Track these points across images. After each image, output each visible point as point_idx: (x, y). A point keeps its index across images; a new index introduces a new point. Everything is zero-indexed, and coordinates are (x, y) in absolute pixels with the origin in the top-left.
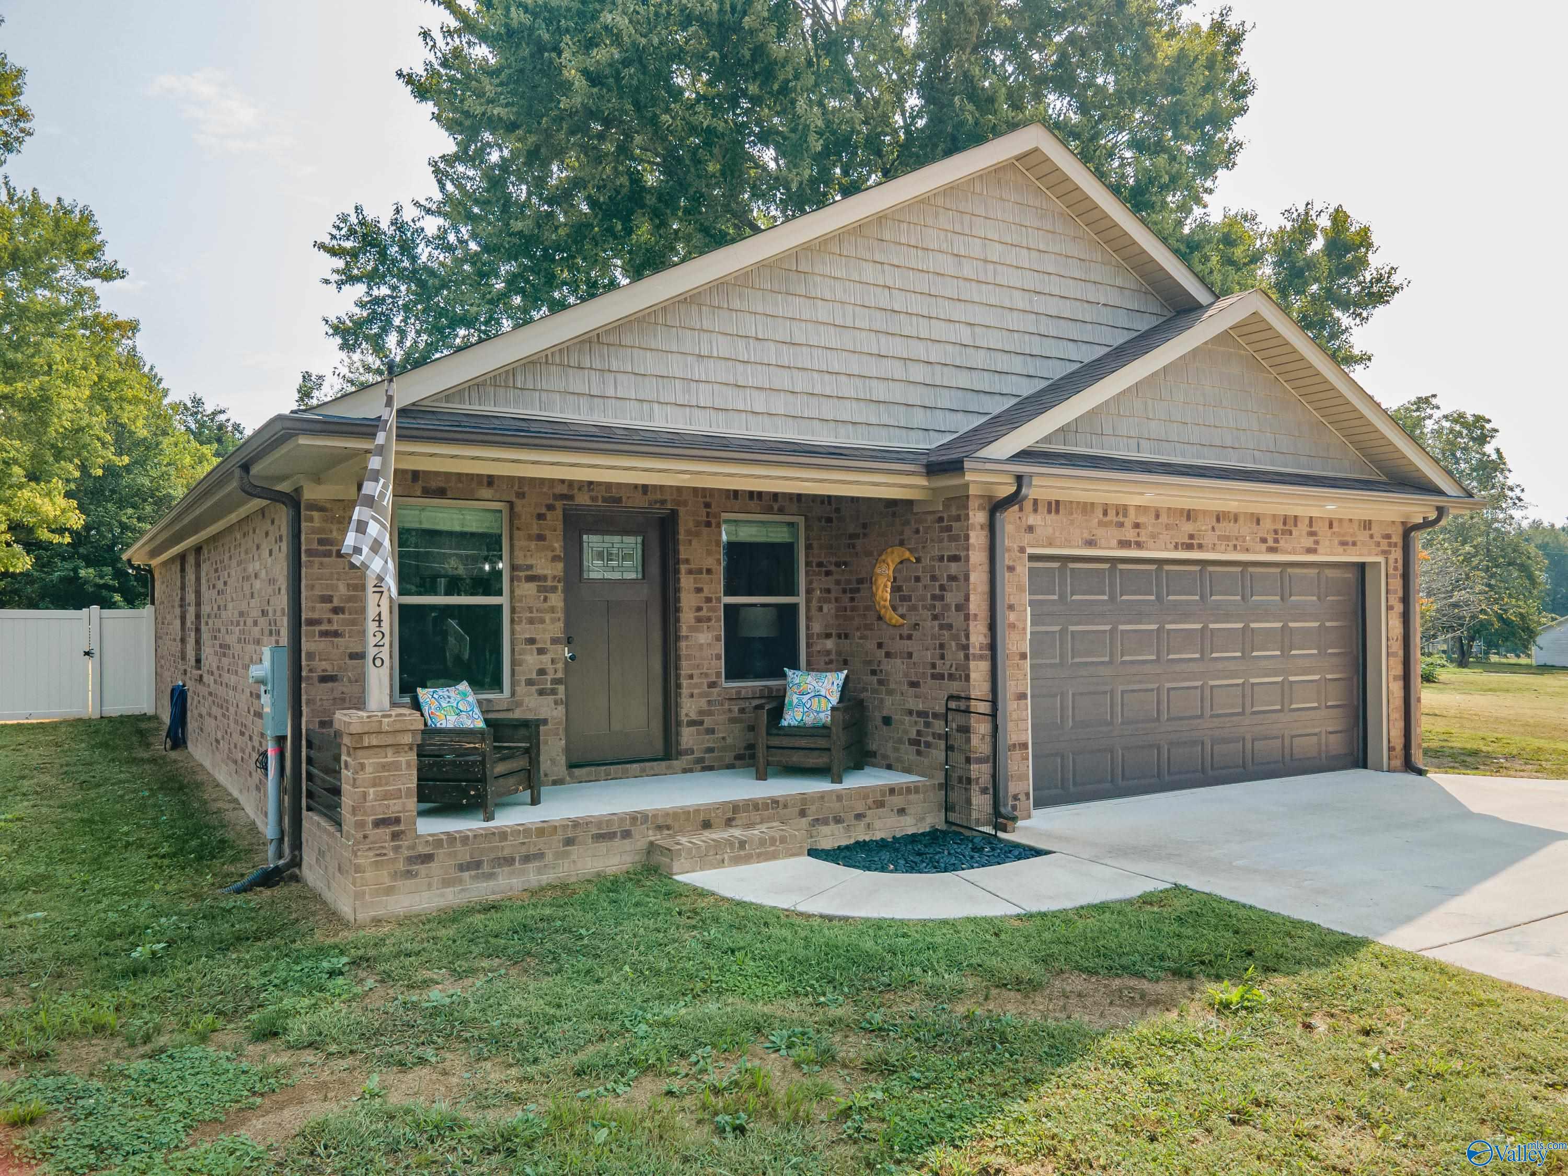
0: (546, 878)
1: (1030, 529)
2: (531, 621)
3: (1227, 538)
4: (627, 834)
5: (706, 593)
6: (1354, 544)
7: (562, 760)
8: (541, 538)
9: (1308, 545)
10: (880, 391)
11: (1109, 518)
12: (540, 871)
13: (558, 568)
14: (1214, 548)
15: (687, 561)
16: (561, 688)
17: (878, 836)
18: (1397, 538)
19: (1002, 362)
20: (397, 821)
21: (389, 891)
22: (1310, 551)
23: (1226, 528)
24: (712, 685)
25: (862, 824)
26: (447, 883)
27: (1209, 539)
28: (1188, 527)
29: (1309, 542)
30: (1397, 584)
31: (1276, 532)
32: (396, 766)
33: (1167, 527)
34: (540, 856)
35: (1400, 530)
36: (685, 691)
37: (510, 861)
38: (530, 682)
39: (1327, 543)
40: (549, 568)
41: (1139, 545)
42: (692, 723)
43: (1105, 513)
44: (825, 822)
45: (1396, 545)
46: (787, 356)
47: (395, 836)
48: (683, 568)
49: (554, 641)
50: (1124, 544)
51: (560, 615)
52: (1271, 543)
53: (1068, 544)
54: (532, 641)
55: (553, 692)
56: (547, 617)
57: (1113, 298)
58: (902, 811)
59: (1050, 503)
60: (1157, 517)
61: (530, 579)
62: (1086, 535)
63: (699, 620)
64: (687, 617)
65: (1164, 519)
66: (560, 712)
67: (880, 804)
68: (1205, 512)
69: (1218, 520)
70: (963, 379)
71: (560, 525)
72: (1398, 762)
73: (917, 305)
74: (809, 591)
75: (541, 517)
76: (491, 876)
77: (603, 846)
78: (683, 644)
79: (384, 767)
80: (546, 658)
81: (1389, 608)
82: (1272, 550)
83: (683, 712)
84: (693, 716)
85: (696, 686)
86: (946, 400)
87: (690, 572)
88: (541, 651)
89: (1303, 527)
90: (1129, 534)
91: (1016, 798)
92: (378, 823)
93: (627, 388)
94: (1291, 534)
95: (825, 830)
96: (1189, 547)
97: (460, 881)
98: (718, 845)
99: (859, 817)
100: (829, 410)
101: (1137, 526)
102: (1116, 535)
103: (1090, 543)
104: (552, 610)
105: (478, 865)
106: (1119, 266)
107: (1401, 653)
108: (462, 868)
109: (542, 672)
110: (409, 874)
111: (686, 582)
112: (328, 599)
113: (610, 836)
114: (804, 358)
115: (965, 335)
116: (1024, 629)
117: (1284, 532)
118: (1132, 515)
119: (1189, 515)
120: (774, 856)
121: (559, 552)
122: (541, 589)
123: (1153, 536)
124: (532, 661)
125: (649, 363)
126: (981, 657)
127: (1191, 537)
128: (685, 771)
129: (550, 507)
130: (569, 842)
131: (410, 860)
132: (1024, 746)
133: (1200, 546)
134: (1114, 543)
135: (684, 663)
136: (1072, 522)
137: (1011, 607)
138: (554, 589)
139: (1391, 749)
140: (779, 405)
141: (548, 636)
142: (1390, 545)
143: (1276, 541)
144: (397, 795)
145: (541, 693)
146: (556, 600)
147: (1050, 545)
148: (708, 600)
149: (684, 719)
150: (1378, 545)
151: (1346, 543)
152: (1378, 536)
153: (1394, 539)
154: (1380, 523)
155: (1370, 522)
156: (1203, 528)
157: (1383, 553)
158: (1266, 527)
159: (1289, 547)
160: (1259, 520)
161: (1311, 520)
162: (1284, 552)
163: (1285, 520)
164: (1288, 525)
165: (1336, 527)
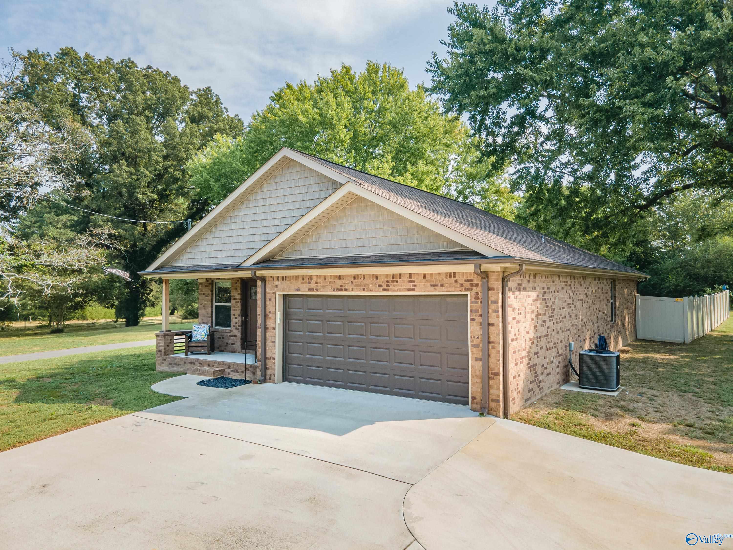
1: (276, 286)
2: (234, 310)
3: (360, 286)
7: (240, 347)
8: (236, 289)
9: (409, 287)
11: (305, 281)
14: (352, 290)
16: (240, 328)
18: (477, 280)
22: (409, 290)
23: (358, 281)
27: (349, 286)
28: (340, 282)
29: (410, 286)
30: (479, 306)
31: (388, 282)
33: (330, 283)
38: (234, 326)
39: (422, 285)
40: (238, 297)
41: (317, 290)
43: (303, 279)
45: (477, 285)
47: (161, 354)
50: (311, 290)
52: (384, 287)
53: (289, 290)
54: (234, 315)
55: (238, 329)
56: (238, 309)
59: (283, 277)
60: (325, 279)
61: (235, 299)
65: (328, 280)
66: (240, 334)
69: (355, 278)
71: (240, 285)
72: (478, 407)
75: (237, 283)
80: (237, 320)
81: (473, 320)
82: (385, 290)
89: (405, 279)
90: (313, 286)
94: (397, 282)
96: (340, 290)
101: (316, 283)
103: (298, 290)
107: (481, 345)
109: (237, 323)
116: (275, 320)
117: (392, 282)
118: (314, 280)
119: (340, 277)
122: (236, 302)
123: (323, 286)
127: (341, 286)
132: (274, 359)
133: (345, 290)
134: (307, 289)
136: (291, 283)
138: (239, 302)
139: (474, 398)
141: (238, 314)
142: (472, 285)
143: (388, 286)
146: (239, 305)
150: (462, 285)
151: (436, 285)
152: (461, 281)
153: (475, 282)
154: (463, 274)
155: (454, 274)
156: (347, 282)
157: (467, 289)
158: (382, 280)
159: (396, 288)
160: (377, 278)
161: (410, 275)
162: (392, 291)
163: (393, 276)
164: (395, 278)
165: (428, 277)
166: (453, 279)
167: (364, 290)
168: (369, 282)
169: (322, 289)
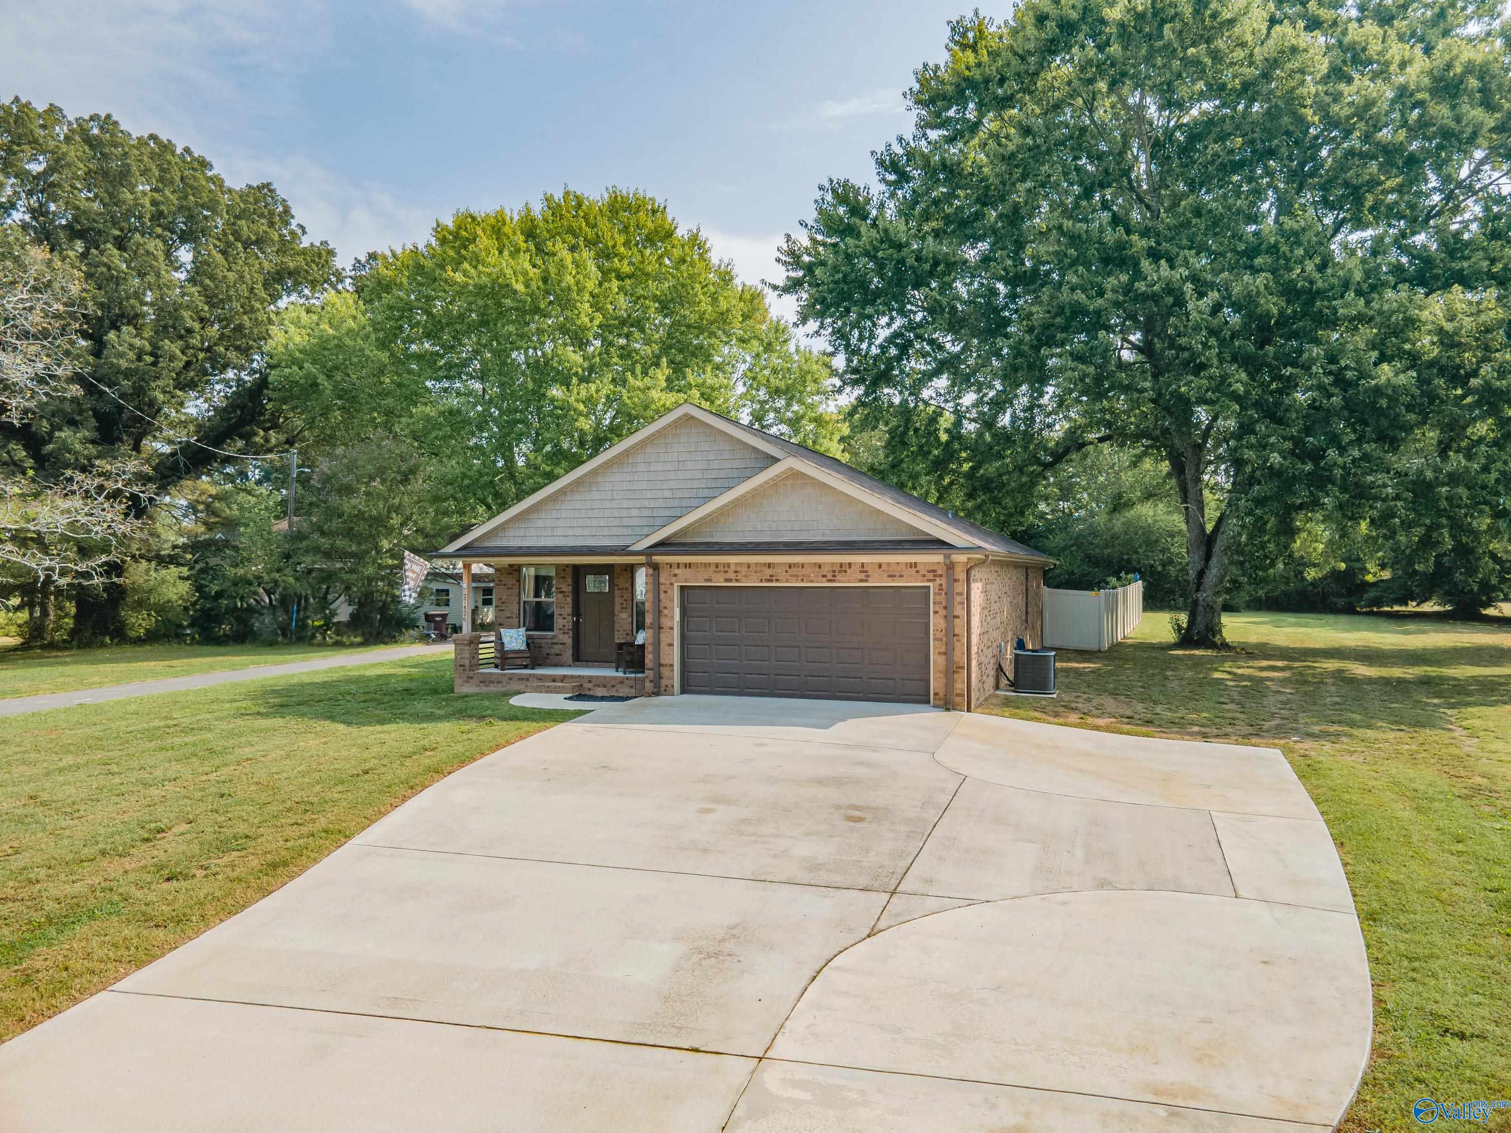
1: (676, 575)
2: (561, 608)
3: (797, 576)
6: (901, 576)
7: (571, 658)
8: (565, 579)
9: (861, 578)
11: (719, 569)
13: (571, 589)
14: (787, 581)
15: (617, 586)
16: (571, 632)
18: (941, 571)
22: (861, 581)
23: (794, 571)
27: (783, 575)
29: (863, 576)
31: (834, 572)
36: (616, 637)
38: (561, 629)
39: (876, 576)
40: (567, 589)
41: (737, 580)
43: (717, 567)
45: (941, 576)
48: (615, 588)
49: (571, 615)
50: (727, 580)
51: (571, 605)
52: (830, 577)
53: (696, 581)
54: (561, 615)
55: (568, 633)
56: (567, 606)
58: (632, 687)
59: (686, 565)
60: (749, 567)
61: (561, 592)
62: (706, 577)
63: (621, 609)
64: (617, 607)
65: (753, 568)
66: (570, 641)
68: (781, 564)
69: (790, 567)
71: (572, 575)
72: (941, 703)
75: (565, 571)
76: (489, 686)
78: (615, 618)
80: (567, 621)
81: (936, 612)
82: (830, 581)
85: (620, 635)
87: (618, 590)
88: (565, 619)
89: (857, 568)
90: (731, 575)
91: (666, 686)
94: (846, 572)
96: (770, 581)
101: (736, 572)
102: (722, 576)
103: (708, 580)
104: (569, 603)
107: (944, 639)
109: (565, 626)
111: (617, 593)
112: (501, 599)
116: (672, 617)
117: (840, 572)
118: (733, 568)
119: (769, 565)
121: (571, 583)
122: (565, 596)
123: (746, 576)
124: (561, 622)
126: (650, 628)
133: (777, 580)
135: (615, 625)
136: (698, 572)
137: (666, 608)
138: (570, 596)
139: (936, 694)
141: (568, 613)
142: (936, 576)
143: (834, 576)
145: (564, 633)
146: (569, 600)
147: (688, 581)
148: (625, 601)
150: (924, 576)
151: (894, 576)
152: (923, 571)
153: (939, 572)
154: (925, 564)
155: (916, 564)
156: (779, 572)
157: (930, 581)
158: (825, 570)
159: (845, 579)
160: (820, 567)
161: (863, 564)
162: (839, 581)
163: (841, 565)
164: (843, 568)
165: (884, 567)
166: (914, 570)
167: (802, 580)
168: (806, 571)
169: (744, 579)
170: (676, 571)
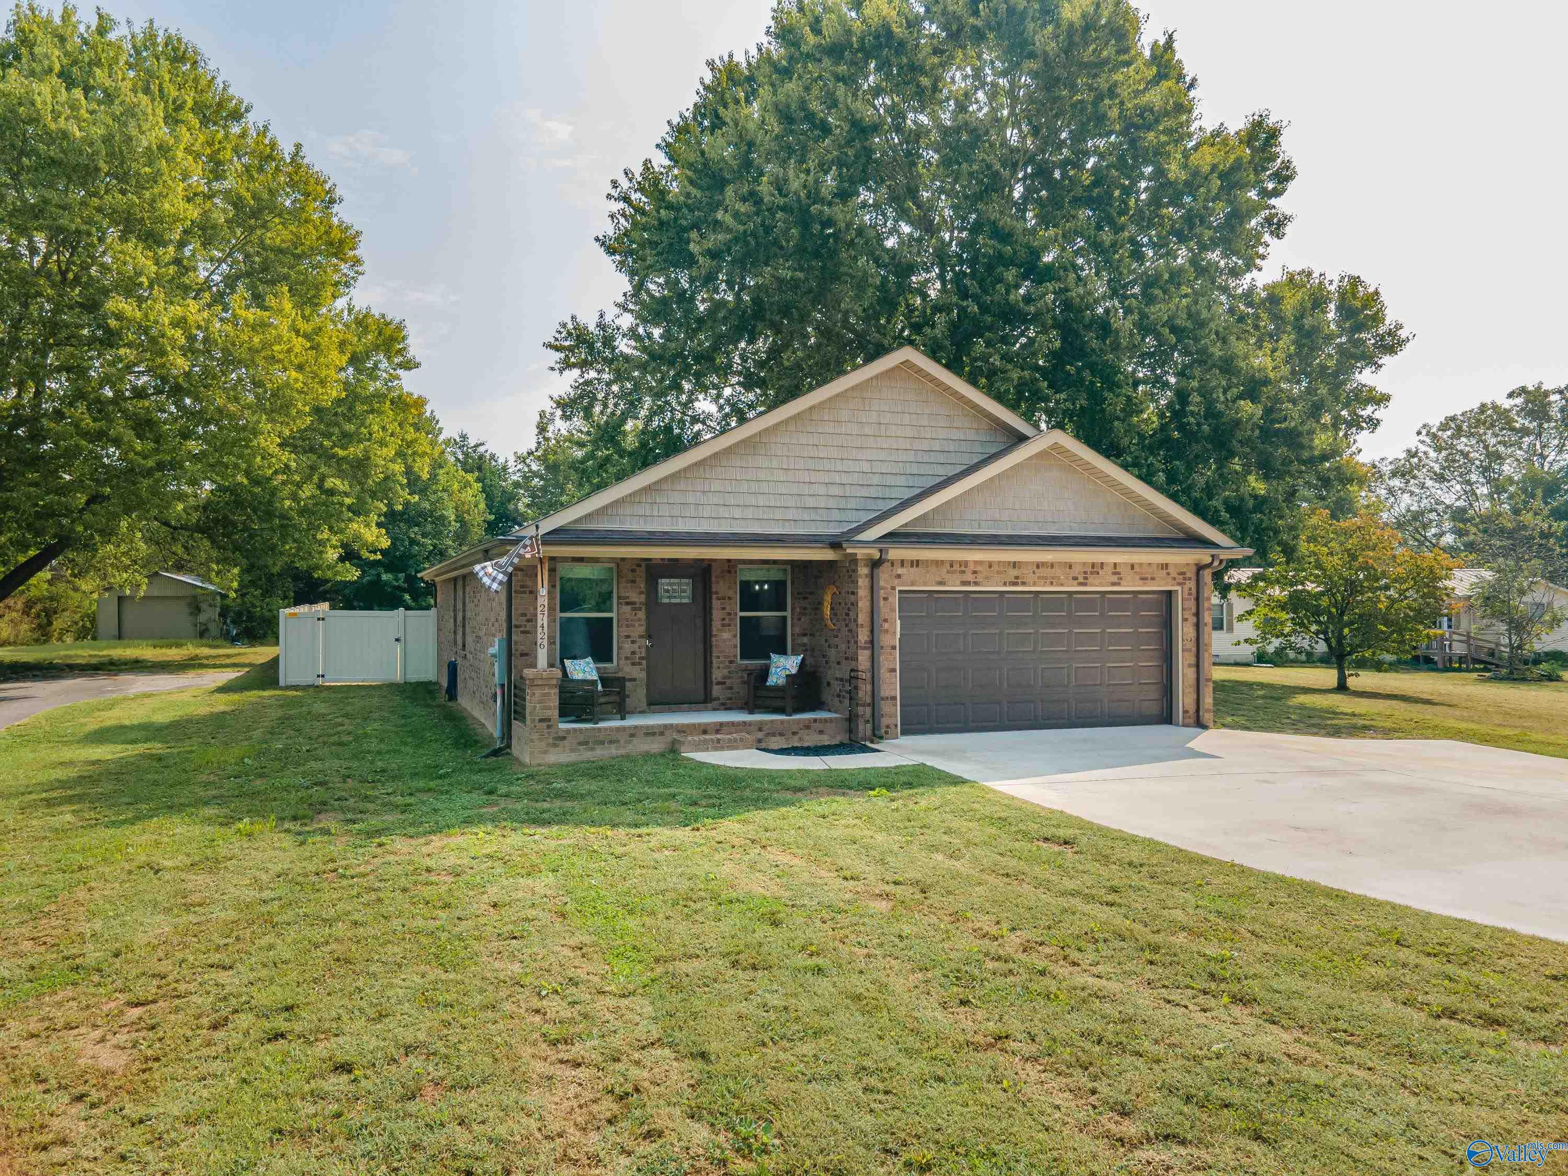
0: (622, 752)
1: (899, 576)
2: (627, 626)
3: (1046, 578)
4: (662, 734)
5: (728, 610)
6: (1153, 579)
7: (644, 700)
8: (633, 582)
9: (1113, 581)
10: (810, 502)
11: (954, 569)
12: (617, 748)
13: (643, 598)
14: (1034, 584)
15: (717, 593)
16: (644, 662)
17: (806, 744)
18: (1191, 574)
19: (890, 480)
20: (549, 720)
21: (546, 752)
22: (1114, 584)
23: (1043, 572)
24: (731, 662)
25: (796, 738)
26: (572, 750)
27: (1030, 578)
28: (1015, 572)
29: (1115, 579)
30: (1192, 604)
31: (1085, 573)
32: (548, 694)
33: (998, 572)
34: (618, 741)
35: (1194, 569)
36: (715, 665)
37: (602, 743)
38: (627, 658)
39: (1129, 579)
40: (638, 598)
41: (976, 584)
42: (718, 683)
43: (952, 566)
44: (774, 735)
45: (1190, 579)
46: (754, 487)
47: (549, 727)
48: (714, 596)
49: (641, 637)
50: (964, 583)
51: (643, 623)
52: (1081, 580)
53: (925, 584)
54: (628, 637)
55: (640, 664)
56: (637, 624)
57: (971, 435)
58: (821, 732)
59: (912, 562)
60: (990, 567)
61: (627, 604)
62: (938, 579)
63: (723, 625)
64: (716, 624)
65: (995, 568)
66: (643, 675)
67: (808, 727)
68: (1027, 563)
69: (1038, 567)
70: (864, 492)
71: (643, 575)
72: (1191, 721)
73: (834, 453)
74: (793, 609)
75: (633, 571)
76: (592, 749)
77: (650, 738)
78: (714, 639)
79: (544, 695)
80: (636, 646)
81: (1185, 620)
82: (1081, 584)
83: (714, 676)
84: (720, 680)
85: (721, 662)
86: (852, 504)
87: (718, 599)
88: (633, 642)
89: (1109, 570)
90: (969, 577)
91: (888, 727)
92: (541, 720)
93: (665, 511)
94: (1098, 574)
95: (773, 739)
96: (1015, 584)
97: (579, 750)
98: (705, 741)
99: (794, 733)
100: (778, 515)
101: (975, 572)
102: (958, 578)
103: (941, 583)
104: (639, 620)
105: (586, 743)
106: (975, 416)
107: (1194, 649)
108: (580, 744)
109: (633, 653)
110: (555, 745)
111: (716, 604)
112: (524, 615)
113: (654, 734)
114: (764, 487)
115: (866, 467)
116: (895, 633)
117: (1092, 573)
118: (971, 567)
119: (1015, 565)
120: (736, 748)
121: (643, 589)
122: (634, 609)
123: (987, 578)
124: (628, 647)
125: (676, 498)
126: (865, 648)
127: (1017, 578)
128: (714, 709)
129: (639, 565)
130: (632, 735)
131: (556, 739)
132: (894, 698)
133: (1024, 584)
134: (958, 582)
135: (714, 649)
136: (928, 572)
137: (886, 620)
138: (640, 609)
139: (1185, 712)
140: (749, 513)
141: (636, 634)
142: (1185, 579)
143: (1086, 578)
144: (549, 708)
145: (633, 664)
146: (642, 615)
147: (912, 584)
148: (729, 614)
149: (714, 681)
150: (1174, 579)
151: (1146, 579)
152: (1173, 573)
153: (1188, 575)
154: (1176, 565)
155: (1167, 565)
156: (1026, 572)
157: (1179, 584)
158: (1077, 570)
159: (1097, 582)
160: (1070, 567)
161: (1115, 564)
162: (1091, 585)
163: (1093, 565)
164: (1095, 568)
165: (1137, 569)
166: (1165, 572)
167: (1052, 583)
168: (1058, 571)
169: (984, 582)
170: (900, 571)
